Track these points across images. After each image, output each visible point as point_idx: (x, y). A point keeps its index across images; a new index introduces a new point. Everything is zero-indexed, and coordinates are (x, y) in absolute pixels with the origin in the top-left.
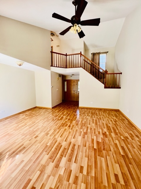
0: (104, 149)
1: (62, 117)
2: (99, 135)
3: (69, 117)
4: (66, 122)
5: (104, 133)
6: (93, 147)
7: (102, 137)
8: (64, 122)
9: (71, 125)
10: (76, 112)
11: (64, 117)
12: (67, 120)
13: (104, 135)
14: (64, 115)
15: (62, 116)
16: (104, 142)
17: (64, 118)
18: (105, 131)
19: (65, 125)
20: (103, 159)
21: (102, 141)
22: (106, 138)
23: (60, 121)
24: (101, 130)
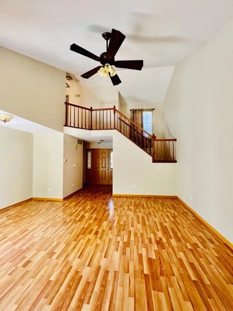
0: (162, 274)
1: (83, 216)
2: (151, 246)
3: (95, 215)
4: (90, 224)
5: (158, 240)
6: (142, 271)
7: (156, 249)
8: (86, 226)
9: (100, 231)
10: (107, 204)
11: (87, 215)
12: (91, 221)
13: (159, 244)
14: (86, 212)
15: (82, 213)
16: (160, 258)
17: (86, 218)
18: (160, 237)
19: (88, 230)
20: (162, 296)
21: (157, 257)
22: (163, 250)
23: (79, 223)
24: (153, 234)
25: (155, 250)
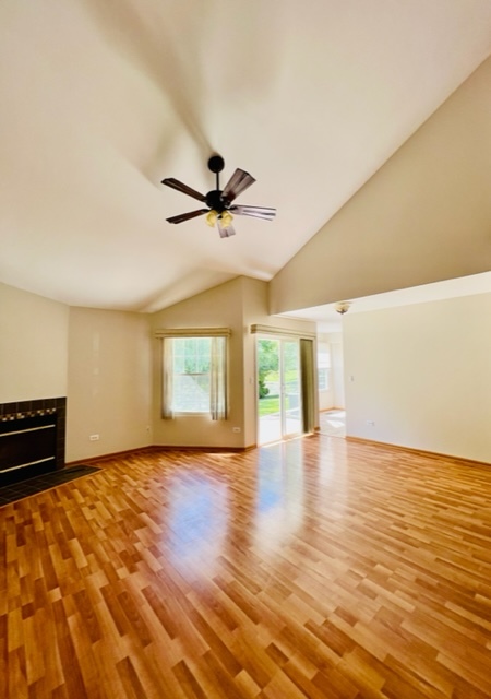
0: (121, 523)
7: (137, 545)
16: (127, 535)
20: (118, 510)
21: (134, 534)
24: (155, 570)
25: (138, 541)
